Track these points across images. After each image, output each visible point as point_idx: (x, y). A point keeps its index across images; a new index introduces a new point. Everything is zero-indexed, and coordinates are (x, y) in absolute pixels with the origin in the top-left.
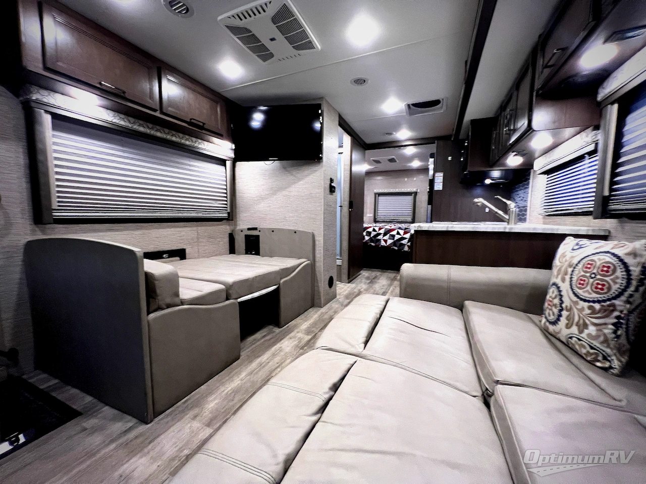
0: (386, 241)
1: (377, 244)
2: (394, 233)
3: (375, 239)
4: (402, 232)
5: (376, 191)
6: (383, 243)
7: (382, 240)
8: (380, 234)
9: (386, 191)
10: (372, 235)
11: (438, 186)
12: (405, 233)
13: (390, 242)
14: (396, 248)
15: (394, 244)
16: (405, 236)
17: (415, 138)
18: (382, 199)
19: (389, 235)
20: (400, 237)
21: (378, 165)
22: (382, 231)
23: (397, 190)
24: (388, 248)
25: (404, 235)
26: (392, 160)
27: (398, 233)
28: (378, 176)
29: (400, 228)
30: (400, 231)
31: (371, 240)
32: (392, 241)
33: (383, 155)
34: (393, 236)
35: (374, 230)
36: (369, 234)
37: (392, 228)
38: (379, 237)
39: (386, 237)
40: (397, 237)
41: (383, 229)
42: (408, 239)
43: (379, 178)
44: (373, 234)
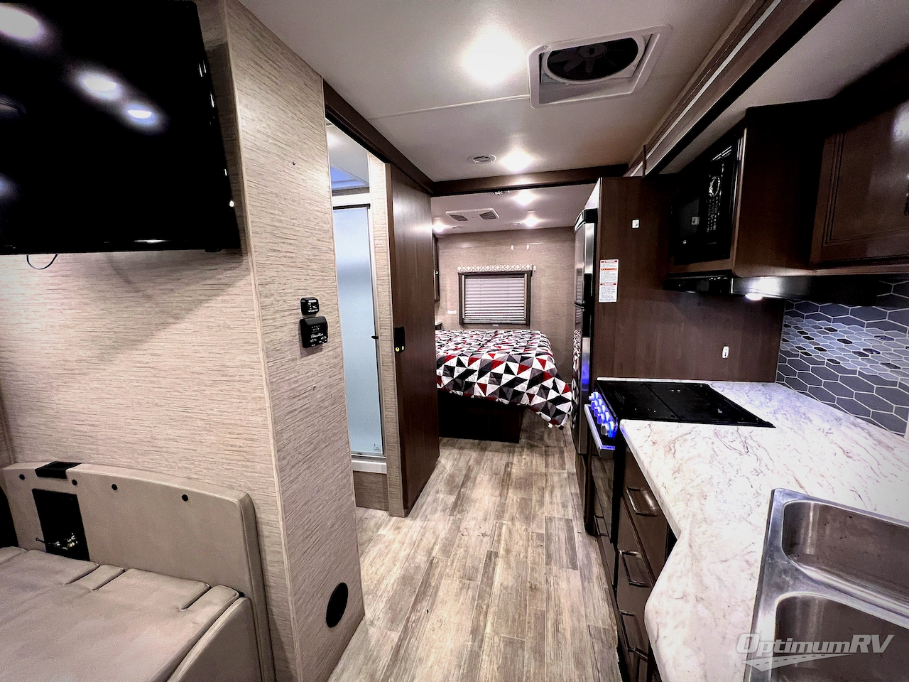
0: (484, 387)
1: (466, 392)
2: (500, 369)
3: (462, 382)
4: (514, 367)
5: (460, 269)
6: (478, 392)
7: (476, 386)
8: (470, 372)
9: (479, 269)
10: (456, 374)
11: (608, 292)
12: (522, 369)
13: (491, 389)
14: (506, 402)
15: (501, 392)
16: (523, 375)
17: (536, 171)
18: (471, 283)
19: (489, 374)
20: (511, 377)
21: (461, 224)
22: (476, 366)
23: (497, 268)
24: (489, 401)
25: (518, 374)
26: (488, 216)
27: (508, 370)
28: (463, 241)
29: (511, 359)
30: (510, 364)
31: (455, 385)
32: (496, 387)
33: (471, 206)
34: (498, 377)
35: (460, 364)
36: (450, 370)
37: (495, 358)
38: (470, 379)
39: (485, 379)
40: (506, 378)
41: (478, 362)
42: (527, 382)
43: (465, 245)
44: (458, 371)
